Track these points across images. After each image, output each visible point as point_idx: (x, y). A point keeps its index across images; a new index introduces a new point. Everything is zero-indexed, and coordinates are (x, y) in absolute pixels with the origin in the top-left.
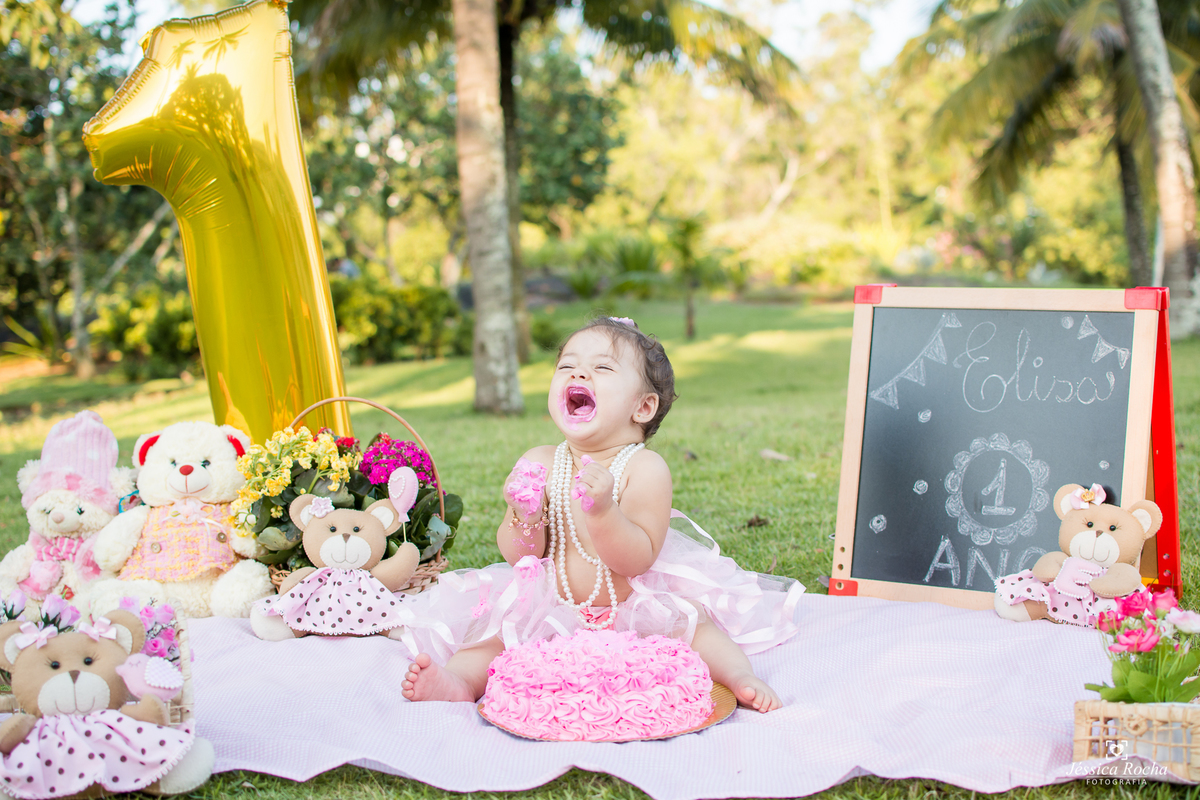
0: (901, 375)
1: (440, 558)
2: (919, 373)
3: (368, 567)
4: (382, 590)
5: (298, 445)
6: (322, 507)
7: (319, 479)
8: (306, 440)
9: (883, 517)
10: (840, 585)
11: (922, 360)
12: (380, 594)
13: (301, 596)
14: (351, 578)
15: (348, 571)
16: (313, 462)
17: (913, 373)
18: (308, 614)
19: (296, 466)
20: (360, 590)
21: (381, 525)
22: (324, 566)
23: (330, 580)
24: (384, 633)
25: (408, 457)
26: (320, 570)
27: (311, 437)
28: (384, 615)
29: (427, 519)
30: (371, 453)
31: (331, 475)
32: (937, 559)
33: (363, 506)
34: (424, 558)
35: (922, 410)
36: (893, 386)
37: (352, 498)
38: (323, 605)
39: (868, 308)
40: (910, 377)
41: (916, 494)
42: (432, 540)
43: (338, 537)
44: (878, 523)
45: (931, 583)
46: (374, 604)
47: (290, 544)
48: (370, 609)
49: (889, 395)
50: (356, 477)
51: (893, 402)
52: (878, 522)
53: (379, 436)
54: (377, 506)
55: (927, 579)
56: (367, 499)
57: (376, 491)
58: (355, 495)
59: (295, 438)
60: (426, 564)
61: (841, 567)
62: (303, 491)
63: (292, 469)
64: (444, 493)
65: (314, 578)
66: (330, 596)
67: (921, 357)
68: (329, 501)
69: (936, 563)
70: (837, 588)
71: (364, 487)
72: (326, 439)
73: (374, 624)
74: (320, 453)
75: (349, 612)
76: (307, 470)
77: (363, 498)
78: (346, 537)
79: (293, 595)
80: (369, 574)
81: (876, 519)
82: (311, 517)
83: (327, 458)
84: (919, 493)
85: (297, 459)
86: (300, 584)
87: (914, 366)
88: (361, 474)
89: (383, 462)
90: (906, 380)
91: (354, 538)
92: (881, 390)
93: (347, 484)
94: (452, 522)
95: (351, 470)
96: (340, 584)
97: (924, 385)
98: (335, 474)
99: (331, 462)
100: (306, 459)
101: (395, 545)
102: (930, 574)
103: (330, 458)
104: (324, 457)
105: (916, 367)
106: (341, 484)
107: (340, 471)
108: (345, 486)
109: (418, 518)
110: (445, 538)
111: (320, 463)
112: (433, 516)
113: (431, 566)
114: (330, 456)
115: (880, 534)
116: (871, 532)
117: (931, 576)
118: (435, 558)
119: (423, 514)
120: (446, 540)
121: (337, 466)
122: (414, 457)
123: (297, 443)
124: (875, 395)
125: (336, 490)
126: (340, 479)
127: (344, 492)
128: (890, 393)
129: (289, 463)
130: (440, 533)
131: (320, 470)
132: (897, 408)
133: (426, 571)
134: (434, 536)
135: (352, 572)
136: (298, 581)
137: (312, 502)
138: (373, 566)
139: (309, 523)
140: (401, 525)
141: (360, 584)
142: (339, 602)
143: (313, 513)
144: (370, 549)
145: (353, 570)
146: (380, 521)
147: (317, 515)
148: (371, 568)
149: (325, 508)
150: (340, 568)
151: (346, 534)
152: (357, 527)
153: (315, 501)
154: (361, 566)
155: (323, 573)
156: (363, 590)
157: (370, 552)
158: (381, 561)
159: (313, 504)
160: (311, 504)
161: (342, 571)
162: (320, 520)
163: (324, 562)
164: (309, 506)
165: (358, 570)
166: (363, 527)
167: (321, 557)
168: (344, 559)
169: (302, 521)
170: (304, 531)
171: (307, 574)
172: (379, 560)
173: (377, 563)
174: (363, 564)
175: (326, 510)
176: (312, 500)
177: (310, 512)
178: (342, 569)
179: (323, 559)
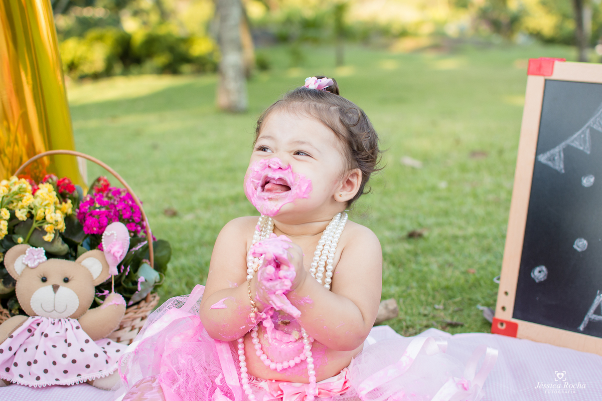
0: (568, 141)
1: (150, 298)
2: (585, 142)
3: (77, 316)
4: (87, 341)
5: (17, 196)
6: (36, 257)
7: (35, 229)
8: (25, 191)
9: (544, 268)
10: (502, 324)
11: (588, 131)
12: (85, 346)
13: (10, 349)
14: (58, 328)
15: (56, 321)
16: (29, 213)
17: (579, 141)
18: (16, 364)
19: (13, 216)
20: (66, 341)
21: (90, 275)
22: (35, 315)
24: (88, 383)
26: (30, 320)
27: (30, 188)
28: (88, 366)
31: (47, 227)
32: (592, 310)
34: (132, 303)
35: (585, 175)
36: (559, 152)
37: (66, 247)
38: (29, 356)
39: (540, 80)
40: (576, 144)
41: (576, 250)
42: (140, 287)
43: (47, 288)
44: (539, 274)
45: (585, 332)
46: (78, 356)
48: (74, 361)
49: (556, 160)
51: (559, 166)
52: (540, 272)
53: (99, 180)
54: (88, 257)
55: (581, 328)
57: (91, 240)
59: (17, 187)
60: (135, 307)
61: (503, 308)
62: (20, 240)
63: (8, 221)
64: (154, 239)
66: (37, 347)
67: (588, 127)
68: (41, 251)
69: (591, 315)
70: (499, 326)
71: (82, 233)
73: (79, 375)
74: (37, 205)
75: (54, 363)
76: (23, 222)
77: (79, 244)
78: (56, 288)
80: (76, 324)
81: (537, 269)
82: (24, 267)
83: (43, 210)
84: (579, 250)
85: (14, 210)
87: (580, 135)
90: (572, 147)
91: (64, 289)
92: (548, 154)
93: (61, 234)
94: (160, 267)
95: (67, 219)
96: (46, 336)
97: (588, 152)
98: (49, 225)
99: (46, 213)
100: (22, 210)
101: (104, 294)
102: (584, 324)
103: (45, 209)
104: (40, 208)
105: (582, 136)
106: (55, 235)
107: (54, 223)
108: (59, 236)
109: (127, 267)
110: (152, 283)
111: (36, 215)
112: (143, 263)
113: (140, 308)
114: (46, 207)
115: (541, 283)
116: (533, 280)
117: (586, 325)
118: (145, 299)
119: (132, 263)
120: (153, 286)
121: (51, 218)
122: (125, 209)
123: (17, 194)
124: (543, 158)
125: (50, 240)
126: (55, 230)
127: (58, 242)
128: (556, 158)
129: (6, 214)
130: (147, 279)
131: (37, 221)
132: (563, 171)
133: (135, 313)
134: (142, 283)
135: (60, 322)
136: (7, 335)
137: (27, 252)
138: (81, 315)
139: (22, 272)
140: (110, 276)
141: (66, 335)
142: (45, 353)
143: (26, 263)
144: (78, 300)
145: (62, 320)
146: (89, 272)
147: (30, 265)
148: (80, 316)
149: (38, 258)
150: (50, 318)
151: (56, 285)
152: (67, 278)
153: (29, 252)
154: (69, 315)
155: (33, 323)
156: (68, 342)
157: (78, 302)
158: (89, 311)
159: (27, 254)
160: (25, 254)
161: (51, 320)
162: (32, 270)
163: (35, 311)
164: (23, 255)
165: (67, 320)
166: (73, 277)
167: (32, 307)
168: (53, 309)
169: (16, 270)
170: (17, 280)
171: (17, 325)
172: (87, 310)
173: (85, 312)
174: (71, 314)
175: (38, 261)
176: (26, 250)
177: (24, 261)
178: (51, 318)
179: (33, 309)
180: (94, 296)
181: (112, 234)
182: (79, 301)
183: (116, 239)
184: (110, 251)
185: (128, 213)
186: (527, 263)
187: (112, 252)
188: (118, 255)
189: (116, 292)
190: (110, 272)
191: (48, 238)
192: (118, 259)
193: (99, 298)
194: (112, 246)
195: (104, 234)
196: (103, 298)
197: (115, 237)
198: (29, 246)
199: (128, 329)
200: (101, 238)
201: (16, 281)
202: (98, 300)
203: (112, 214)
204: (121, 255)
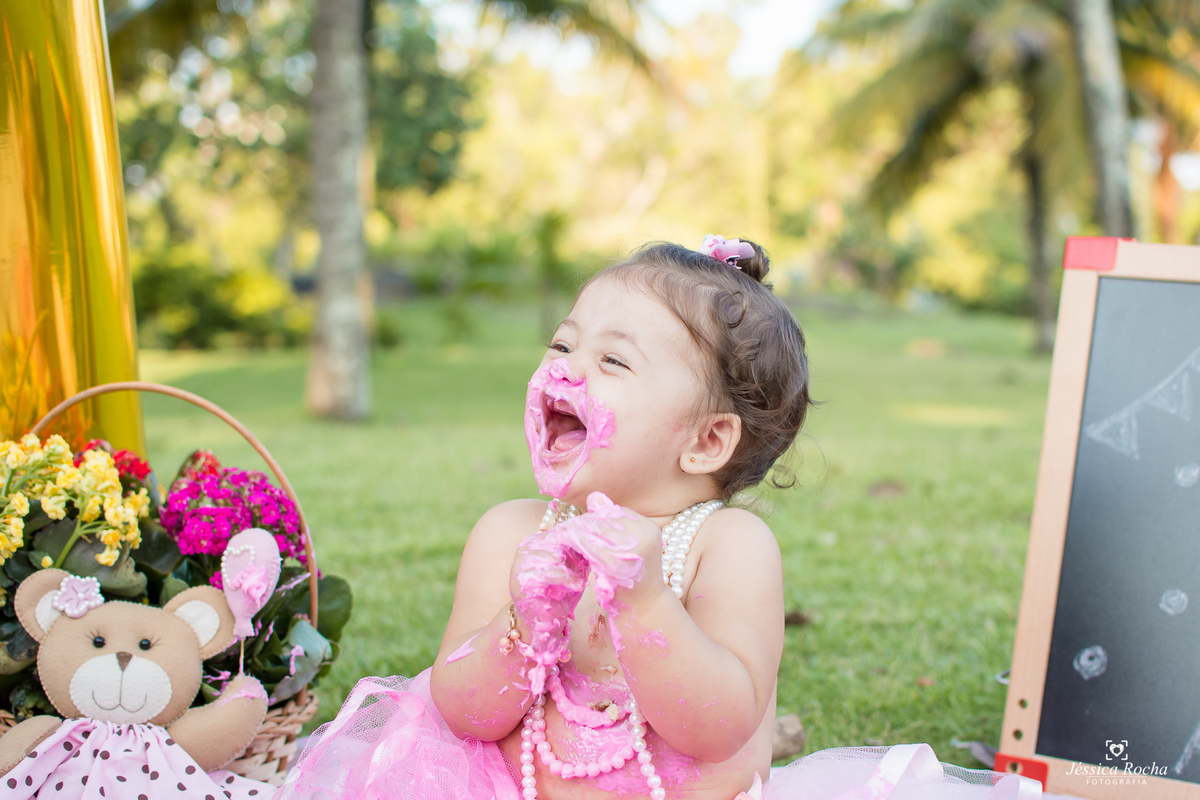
0: (1147, 398)
1: (305, 699)
2: (1180, 398)
3: (164, 721)
4: (190, 770)
5: (43, 471)
6: (81, 595)
7: (80, 540)
8: (60, 462)
9: (1099, 651)
10: (1013, 766)
11: (1186, 377)
12: (186, 779)
13: (29, 781)
14: (128, 741)
15: (124, 727)
16: (69, 505)
17: (1169, 397)
19: (36, 510)
20: (145, 769)
21: (195, 638)
22: (77, 715)
23: (86, 748)
25: (255, 505)
26: (69, 725)
27: (70, 455)
29: (284, 628)
30: (184, 493)
31: (105, 535)
33: (163, 593)
34: (274, 700)
35: (1182, 464)
36: (1129, 419)
37: (142, 578)
39: (1089, 278)
40: (1163, 404)
41: (1164, 613)
42: (294, 668)
43: (107, 660)
44: (1091, 662)
45: (1184, 777)
47: (16, 665)
49: (1121, 433)
50: (155, 535)
51: (1129, 446)
52: (1091, 658)
53: (195, 457)
54: (189, 600)
55: (1178, 769)
56: (171, 582)
57: (190, 566)
58: (150, 574)
59: (39, 455)
60: (278, 711)
61: (1018, 734)
62: (47, 560)
63: (26, 519)
64: (319, 575)
65: (56, 745)
66: (85, 780)
67: (1185, 369)
68: (92, 585)
69: (1196, 741)
71: (168, 556)
72: (99, 462)
74: (85, 489)
76: (57, 521)
77: (165, 576)
78: (124, 659)
79: (12, 783)
80: (164, 736)
81: (1087, 653)
82: (56, 615)
83: (98, 499)
84: (1170, 611)
85: (38, 498)
86: (28, 760)
87: (1170, 385)
88: (163, 530)
89: (206, 511)
90: (1155, 410)
91: (140, 662)
92: (1105, 425)
93: (133, 553)
94: (330, 630)
95: (142, 524)
96: (105, 755)
97: (1187, 419)
98: (111, 531)
99: (106, 507)
100: (55, 499)
101: (220, 678)
102: (1184, 760)
103: (103, 498)
104: (92, 497)
105: (1175, 387)
106: (122, 552)
107: (121, 526)
108: (130, 555)
109: (269, 624)
110: (318, 662)
111: (84, 509)
112: (297, 620)
113: (288, 715)
114: (105, 495)
115: (1094, 681)
116: (1078, 676)
117: (1187, 762)
118: (296, 698)
119: (278, 617)
120: (320, 666)
121: (116, 515)
122: (267, 505)
123: (43, 466)
124: (1095, 432)
125: (112, 563)
126: (121, 542)
127: (128, 567)
128: (1123, 430)
129: (22, 505)
130: (309, 652)
131: (83, 523)
132: (1137, 457)
133: (279, 723)
134: (298, 659)
135: (131, 731)
136: (23, 752)
137: (63, 584)
138: (174, 719)
139: (52, 626)
140: (235, 641)
141: (146, 755)
142: (102, 791)
143: (61, 607)
144: (169, 685)
145: (135, 726)
146: (192, 629)
147: (69, 612)
148: (171, 722)
149: (86, 599)
150: (109, 722)
151: (124, 653)
152: (146, 640)
153: (67, 584)
154: (150, 718)
155: (75, 730)
156: (151, 770)
157: (170, 691)
158: (189, 710)
159: (63, 589)
160: (59, 588)
161: (112, 726)
162: (75, 621)
163: (79, 708)
164: (55, 591)
165: (145, 727)
166: (159, 640)
167: (72, 697)
168: (118, 703)
169: (39, 621)
170: (40, 642)
171: (42, 734)
172: (185, 709)
173: (183, 714)
174: (155, 715)
175: (87, 603)
176: (61, 580)
177: (56, 604)
178: (112, 722)
179: (75, 703)
180: (201, 681)
181: (246, 551)
182: (172, 688)
183: (254, 561)
184: (241, 585)
185: (273, 513)
186: (1064, 644)
187: (245, 587)
188: (258, 594)
189: (247, 674)
190: (236, 632)
191: (108, 557)
192: (258, 601)
193: (210, 685)
194: (245, 575)
195: (225, 553)
196: (218, 685)
197: (252, 558)
198: (66, 573)
199: (261, 758)
200: (221, 561)
201: (37, 644)
202: (209, 689)
203: (238, 515)
204: (264, 595)
